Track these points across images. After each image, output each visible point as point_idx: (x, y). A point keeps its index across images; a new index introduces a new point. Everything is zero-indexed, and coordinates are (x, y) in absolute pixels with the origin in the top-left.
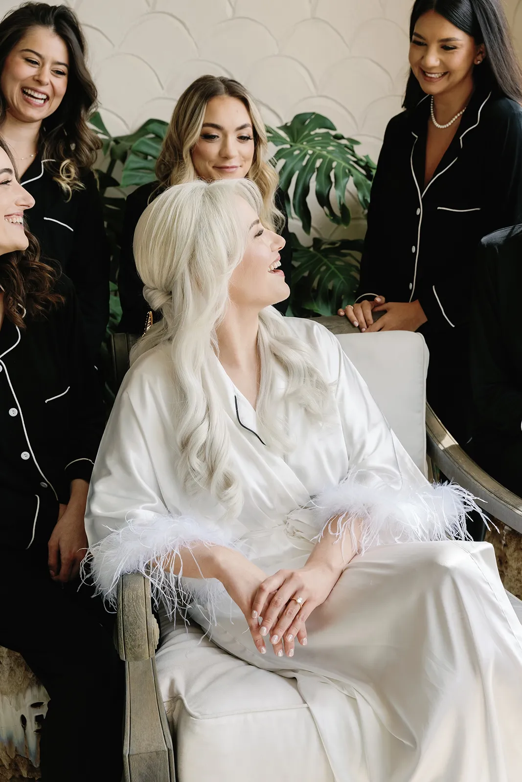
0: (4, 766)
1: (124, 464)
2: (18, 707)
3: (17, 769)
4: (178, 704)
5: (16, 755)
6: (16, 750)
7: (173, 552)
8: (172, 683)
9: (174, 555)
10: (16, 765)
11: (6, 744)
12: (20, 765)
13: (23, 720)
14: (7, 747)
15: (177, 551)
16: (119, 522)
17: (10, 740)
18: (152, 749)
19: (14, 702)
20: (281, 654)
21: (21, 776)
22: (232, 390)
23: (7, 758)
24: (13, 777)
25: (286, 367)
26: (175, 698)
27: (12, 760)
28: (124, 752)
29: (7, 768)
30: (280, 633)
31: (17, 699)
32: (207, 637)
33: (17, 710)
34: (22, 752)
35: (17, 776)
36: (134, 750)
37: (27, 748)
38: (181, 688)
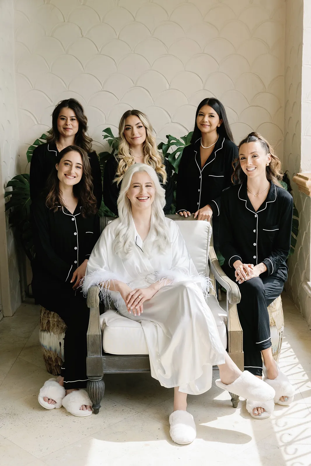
0: (53, 361)
1: (99, 253)
2: (59, 339)
3: (57, 362)
4: (105, 325)
5: (57, 356)
6: (57, 355)
7: (108, 280)
8: (104, 320)
9: (108, 282)
10: (57, 360)
11: (54, 352)
12: (58, 360)
13: (60, 343)
14: (54, 353)
15: (109, 280)
16: (95, 270)
17: (55, 351)
18: (95, 334)
19: (57, 337)
20: (135, 315)
21: (58, 365)
22: (136, 234)
23: (54, 357)
24: (56, 365)
25: (158, 233)
26: (104, 323)
27: (56, 358)
28: (87, 334)
29: (54, 361)
30: (134, 306)
31: (59, 336)
32: (118, 311)
33: (58, 340)
34: (59, 355)
35: (57, 365)
36: (90, 334)
37: (61, 354)
38: (106, 321)
